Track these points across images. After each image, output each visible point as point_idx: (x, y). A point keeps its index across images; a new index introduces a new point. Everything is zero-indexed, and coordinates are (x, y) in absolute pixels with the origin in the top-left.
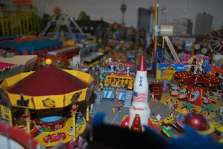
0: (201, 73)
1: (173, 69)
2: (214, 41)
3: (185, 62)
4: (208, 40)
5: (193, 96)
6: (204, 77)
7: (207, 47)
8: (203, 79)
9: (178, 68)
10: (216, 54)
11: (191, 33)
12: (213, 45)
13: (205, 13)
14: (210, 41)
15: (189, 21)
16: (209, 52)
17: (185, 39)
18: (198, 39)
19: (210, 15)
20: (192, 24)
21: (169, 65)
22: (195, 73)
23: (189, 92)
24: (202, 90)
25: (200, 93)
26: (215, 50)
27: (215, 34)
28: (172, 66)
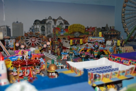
0: (28, 59)
1: (9, 60)
2: (27, 40)
3: (16, 54)
4: (23, 40)
5: (27, 73)
6: (30, 61)
7: (23, 44)
8: (30, 62)
9: (13, 59)
10: (30, 48)
11: (10, 36)
12: (27, 42)
13: (17, 22)
14: (25, 40)
15: (8, 27)
16: (25, 47)
17: (8, 40)
18: (17, 40)
19: (21, 23)
20: (10, 29)
21: (7, 58)
22: (25, 59)
23: (23, 71)
24: (30, 69)
25: (30, 70)
26: (29, 45)
27: (27, 35)
28: (9, 58)
